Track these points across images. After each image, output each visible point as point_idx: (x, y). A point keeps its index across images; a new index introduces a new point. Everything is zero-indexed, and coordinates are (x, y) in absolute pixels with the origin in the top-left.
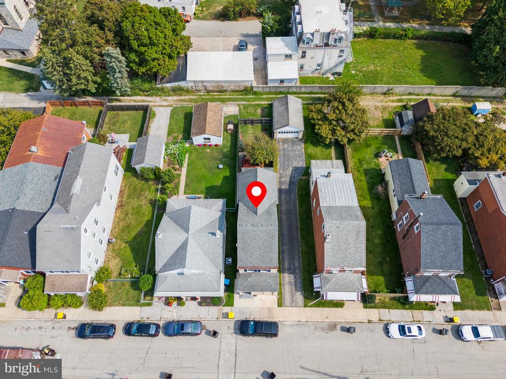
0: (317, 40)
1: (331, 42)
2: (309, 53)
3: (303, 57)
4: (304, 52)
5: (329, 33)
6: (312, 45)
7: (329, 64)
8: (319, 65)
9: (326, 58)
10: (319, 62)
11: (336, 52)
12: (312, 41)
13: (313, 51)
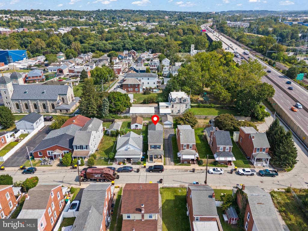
0: (177, 101)
1: (182, 101)
2: (175, 106)
3: (173, 107)
4: (173, 105)
5: (181, 98)
6: (175, 102)
7: (183, 110)
8: (179, 111)
9: (181, 108)
10: (179, 109)
11: (184, 105)
12: (175, 101)
13: (176, 105)
